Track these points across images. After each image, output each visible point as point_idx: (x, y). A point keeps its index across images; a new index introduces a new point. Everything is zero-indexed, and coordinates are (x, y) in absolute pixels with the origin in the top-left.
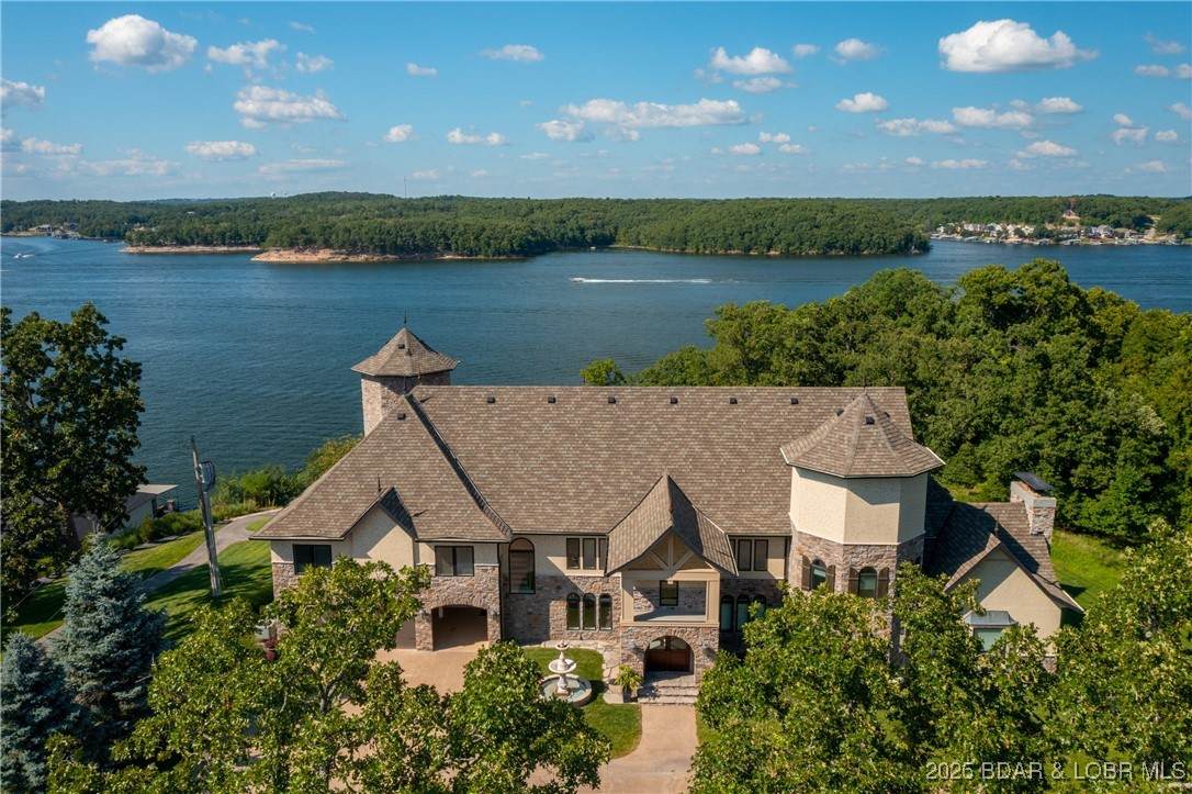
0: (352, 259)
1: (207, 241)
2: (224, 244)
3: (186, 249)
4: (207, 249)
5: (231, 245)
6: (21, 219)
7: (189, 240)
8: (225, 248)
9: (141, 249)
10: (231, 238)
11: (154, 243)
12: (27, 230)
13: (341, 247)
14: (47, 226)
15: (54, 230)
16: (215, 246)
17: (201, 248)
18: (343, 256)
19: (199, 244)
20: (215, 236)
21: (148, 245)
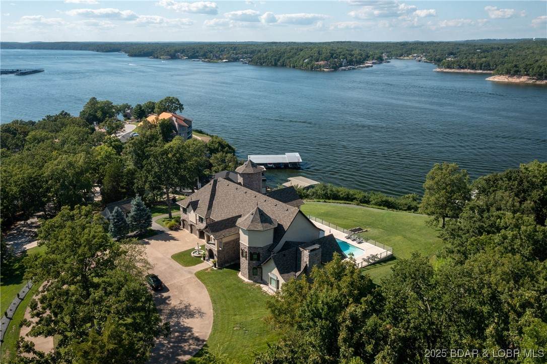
0: (538, 82)
1: (473, 68)
2: (481, 69)
3: (462, 71)
4: (472, 71)
5: (484, 70)
6: (407, 52)
7: (465, 66)
8: (481, 71)
9: (442, 69)
10: (485, 66)
11: (449, 67)
12: (408, 56)
13: (535, 75)
14: (415, 55)
15: (418, 56)
16: (476, 70)
17: (469, 71)
18: (534, 81)
19: (469, 68)
20: (477, 65)
21: (446, 68)
